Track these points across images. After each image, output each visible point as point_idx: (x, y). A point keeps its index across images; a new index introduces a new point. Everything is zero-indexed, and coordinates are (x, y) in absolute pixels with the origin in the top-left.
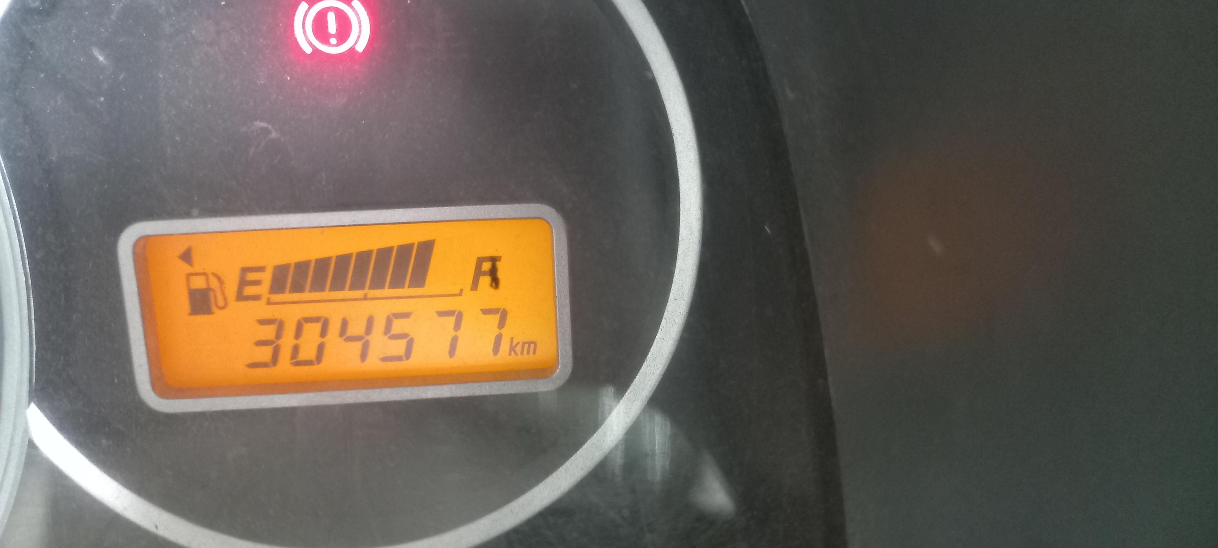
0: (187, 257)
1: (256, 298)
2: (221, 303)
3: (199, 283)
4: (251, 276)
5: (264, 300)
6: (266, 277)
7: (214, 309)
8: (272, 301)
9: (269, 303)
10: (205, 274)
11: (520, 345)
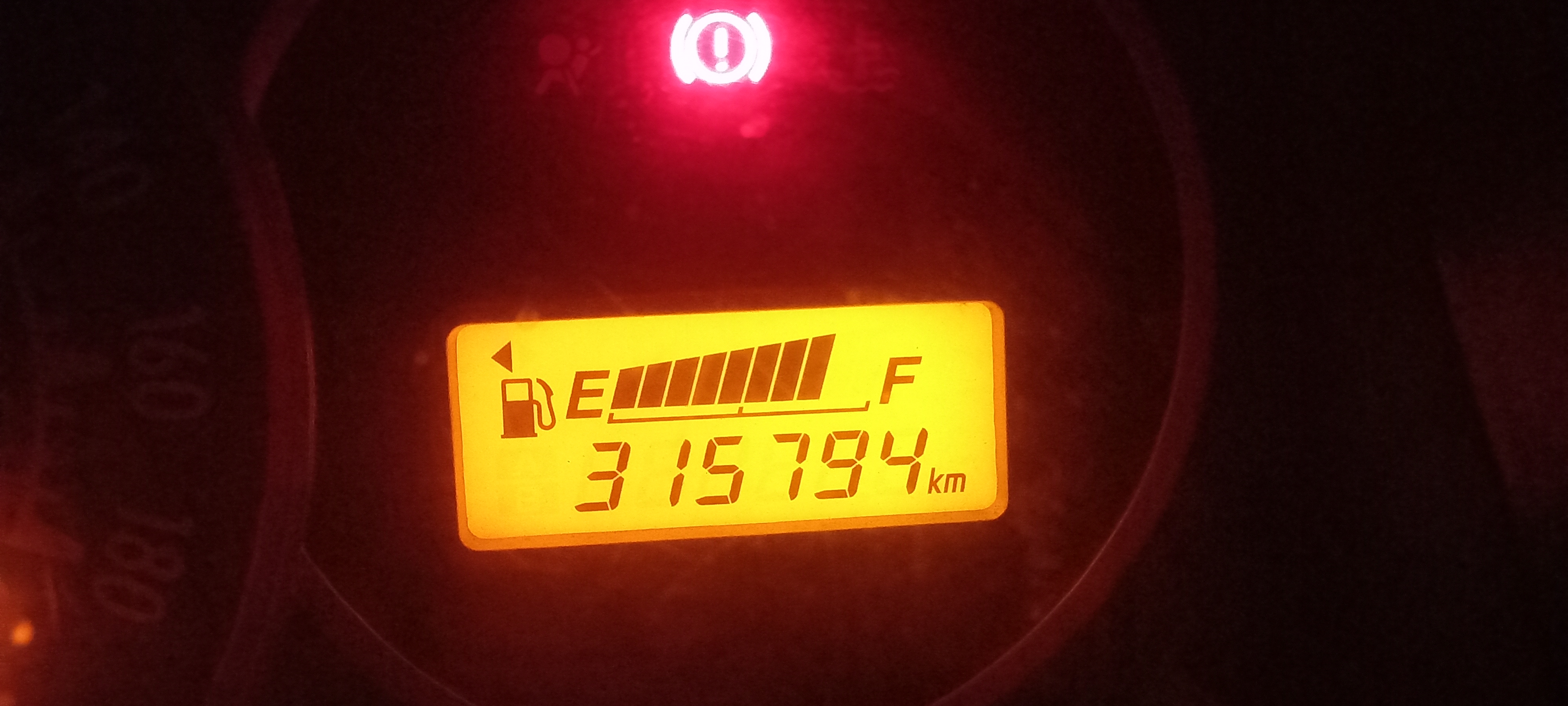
0: (504, 357)
1: (597, 413)
2: (547, 421)
3: (518, 393)
4: (588, 384)
5: (605, 416)
6: (609, 386)
7: (537, 429)
8: (616, 417)
9: (611, 420)
10: (529, 381)
11: (944, 479)
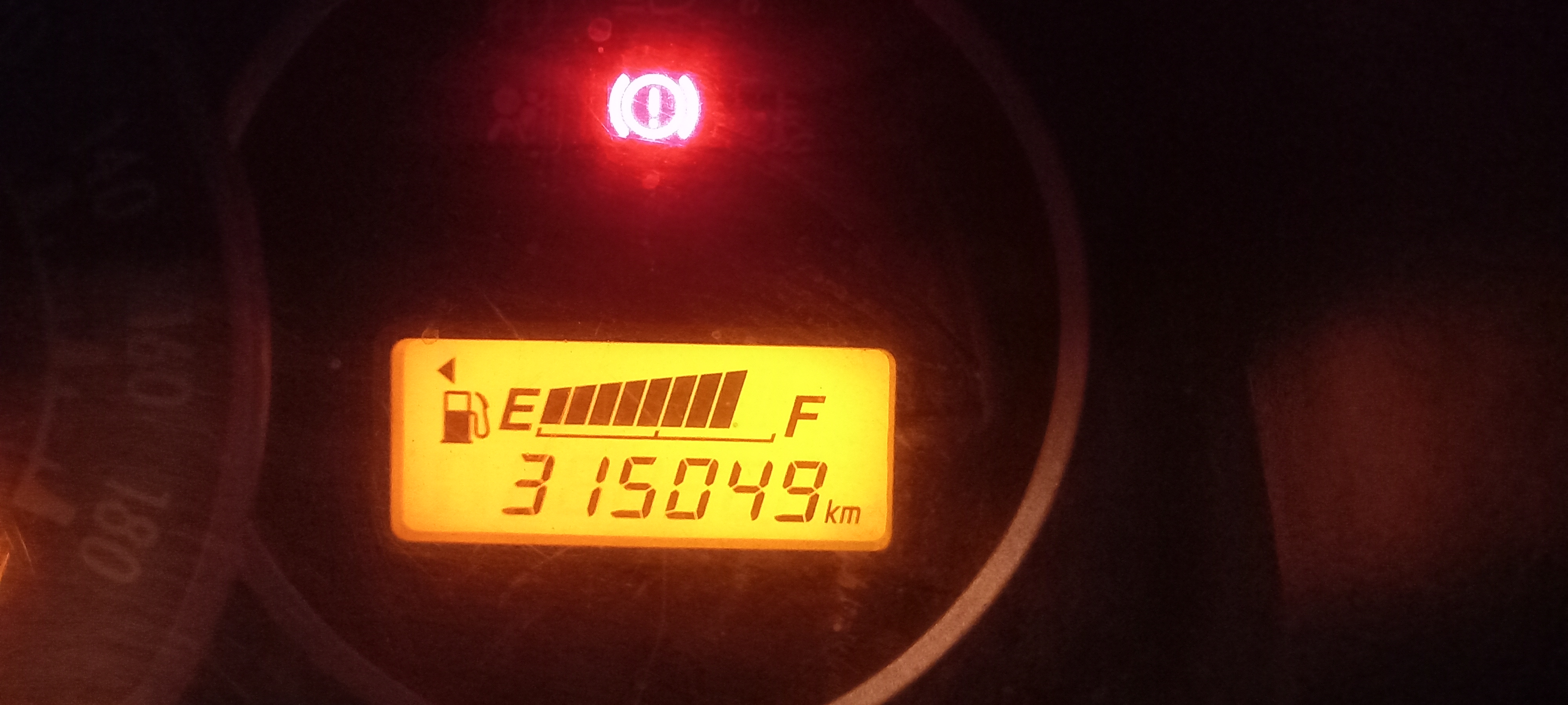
0: (448, 370)
1: (525, 427)
2: (482, 431)
3: (458, 404)
4: (520, 400)
5: (534, 431)
6: (539, 403)
7: (473, 437)
8: (543, 432)
9: (539, 434)
10: (467, 394)
11: (840, 511)
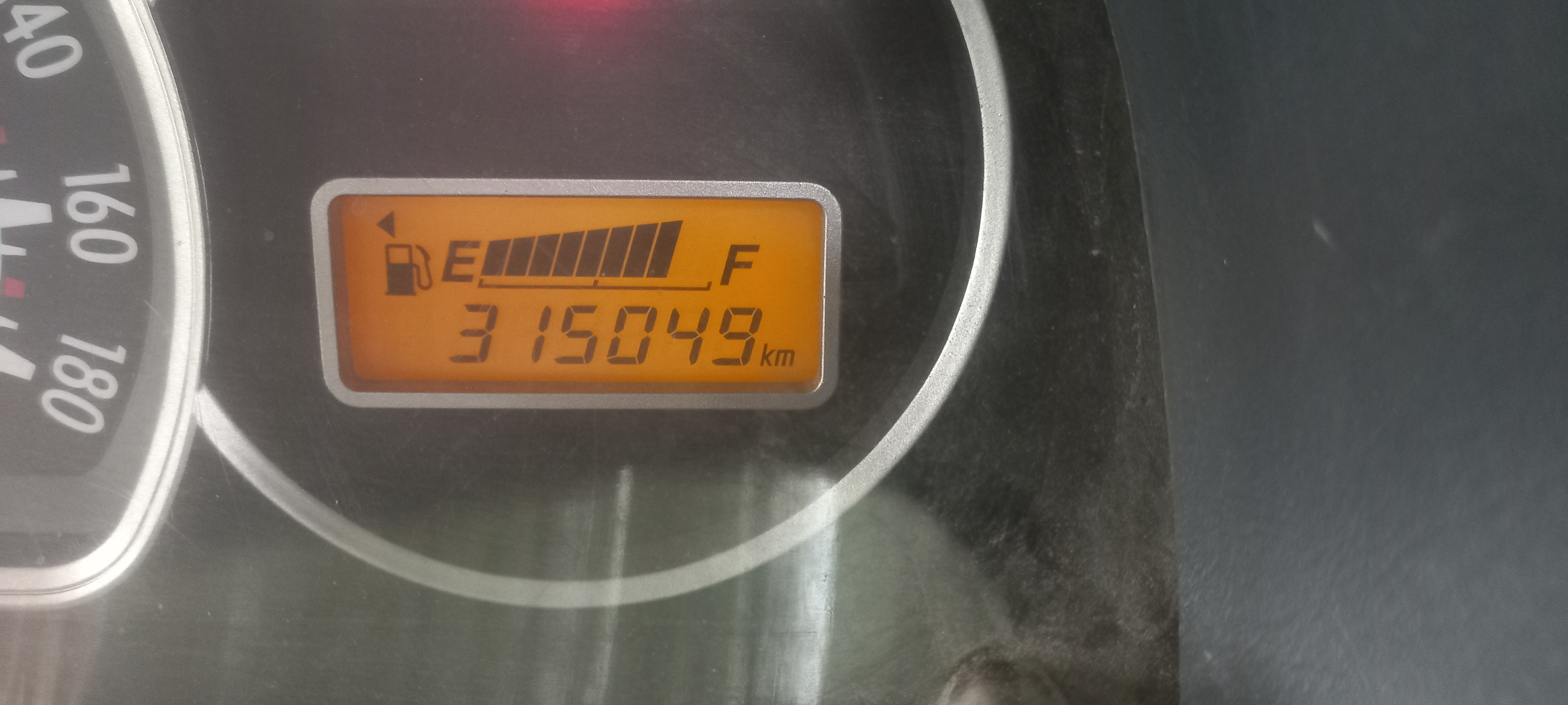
0: (388, 224)
1: (467, 278)
2: (425, 282)
3: (400, 257)
4: (462, 252)
5: (476, 282)
6: (480, 254)
7: (417, 289)
8: (485, 283)
9: (481, 285)
10: (409, 247)
11: (775, 354)
